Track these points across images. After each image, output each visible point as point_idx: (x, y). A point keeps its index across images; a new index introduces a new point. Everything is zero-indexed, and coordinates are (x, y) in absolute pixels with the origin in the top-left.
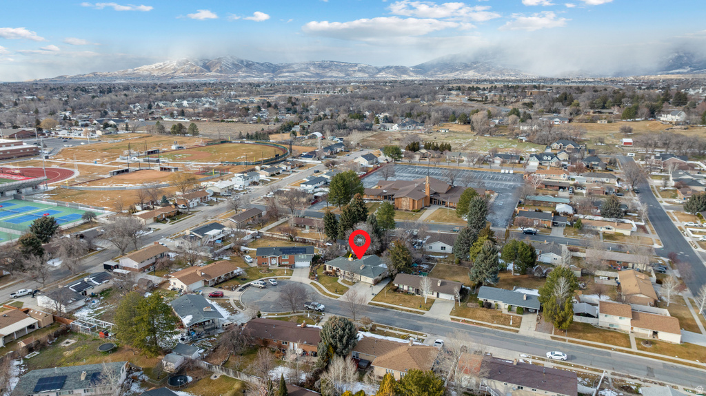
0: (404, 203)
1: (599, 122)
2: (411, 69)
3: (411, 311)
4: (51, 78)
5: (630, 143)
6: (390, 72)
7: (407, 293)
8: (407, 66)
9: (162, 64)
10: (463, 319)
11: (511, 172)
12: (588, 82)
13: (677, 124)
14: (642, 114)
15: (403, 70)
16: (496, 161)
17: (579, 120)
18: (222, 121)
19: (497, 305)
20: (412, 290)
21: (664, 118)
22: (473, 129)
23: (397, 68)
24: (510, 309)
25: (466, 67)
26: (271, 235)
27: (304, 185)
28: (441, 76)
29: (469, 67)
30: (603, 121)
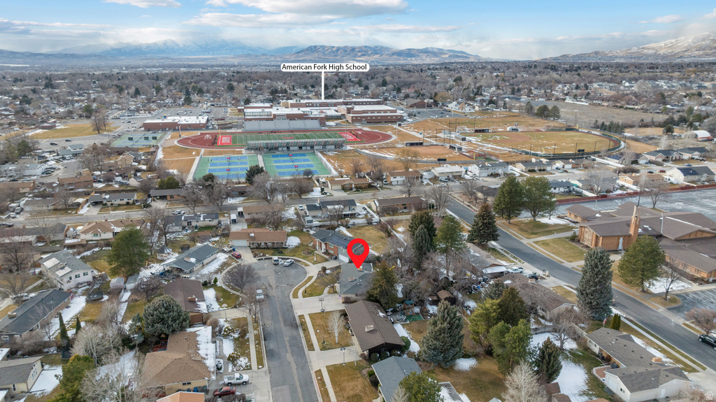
0: (586, 236)
4: (555, 56)
9: (673, 41)
18: (621, 107)
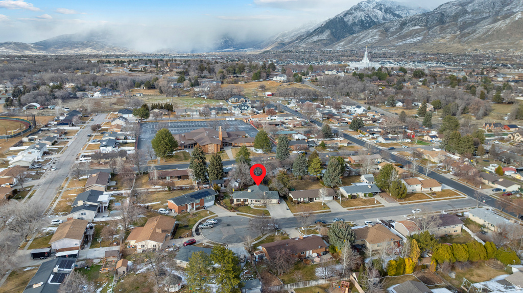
0: (210, 148)
1: (240, 83)
2: (32, 45)
3: (323, 212)
5: (271, 95)
6: (10, 48)
7: (304, 203)
8: (27, 43)
10: (354, 207)
11: (234, 119)
12: (184, 57)
13: (284, 82)
14: (264, 77)
15: (25, 47)
16: (212, 113)
17: (227, 82)
19: (358, 195)
20: (306, 200)
21: (275, 79)
22: (161, 92)
23: (17, 44)
24: (365, 196)
25: (83, 45)
26: (146, 191)
27: (104, 148)
28: (62, 52)
29: (85, 45)
30: (242, 82)
